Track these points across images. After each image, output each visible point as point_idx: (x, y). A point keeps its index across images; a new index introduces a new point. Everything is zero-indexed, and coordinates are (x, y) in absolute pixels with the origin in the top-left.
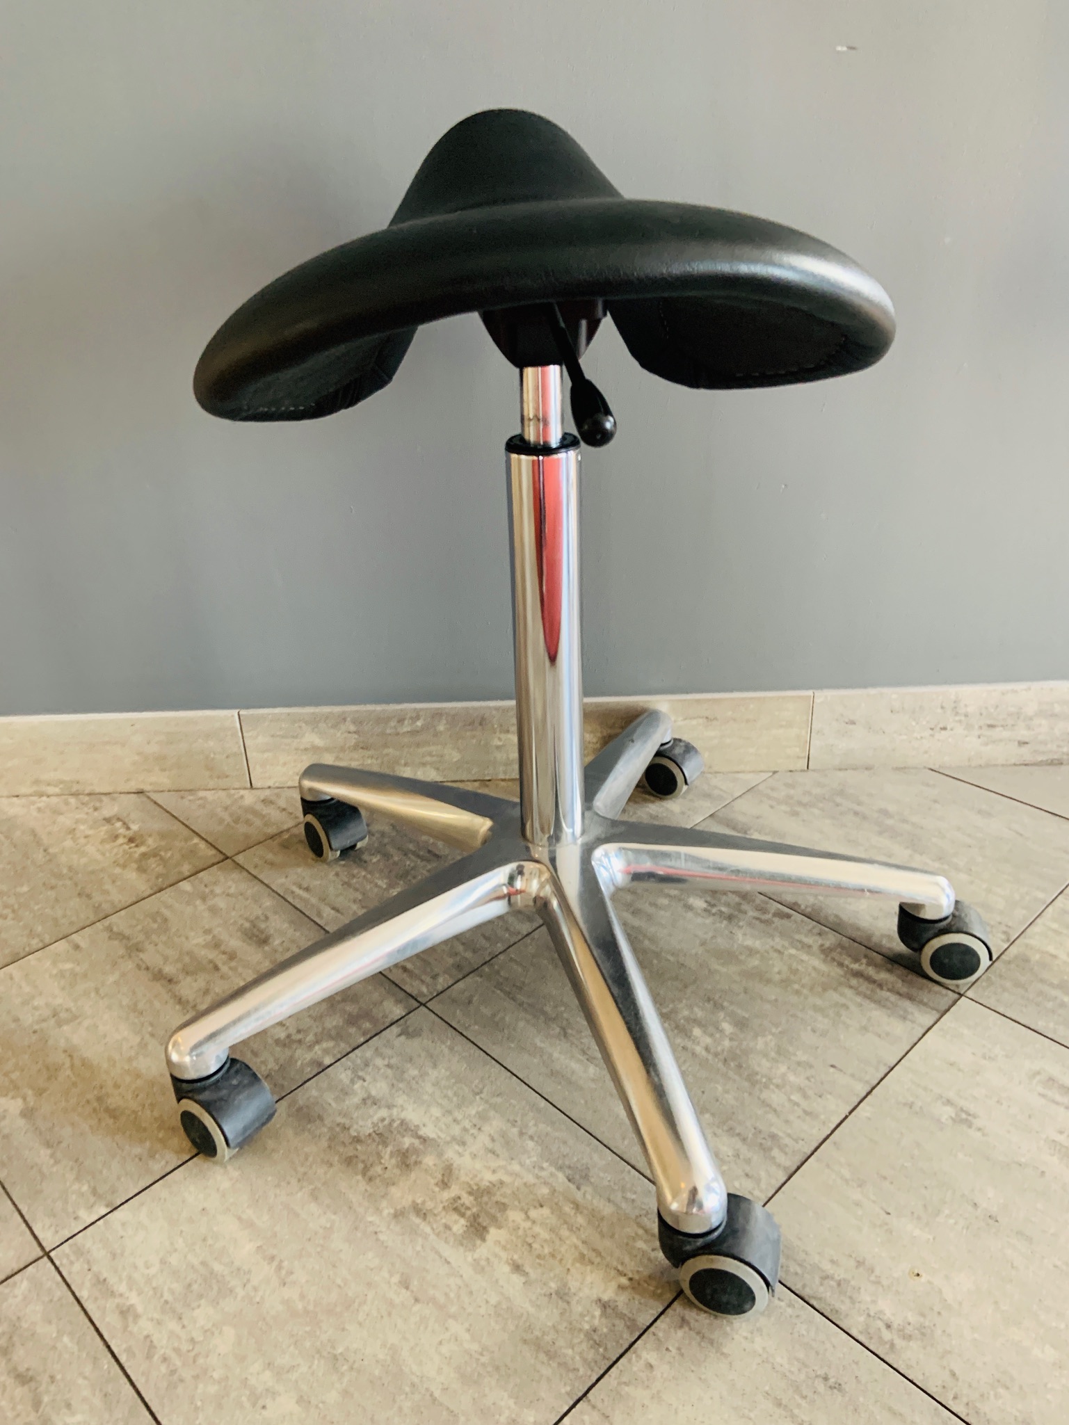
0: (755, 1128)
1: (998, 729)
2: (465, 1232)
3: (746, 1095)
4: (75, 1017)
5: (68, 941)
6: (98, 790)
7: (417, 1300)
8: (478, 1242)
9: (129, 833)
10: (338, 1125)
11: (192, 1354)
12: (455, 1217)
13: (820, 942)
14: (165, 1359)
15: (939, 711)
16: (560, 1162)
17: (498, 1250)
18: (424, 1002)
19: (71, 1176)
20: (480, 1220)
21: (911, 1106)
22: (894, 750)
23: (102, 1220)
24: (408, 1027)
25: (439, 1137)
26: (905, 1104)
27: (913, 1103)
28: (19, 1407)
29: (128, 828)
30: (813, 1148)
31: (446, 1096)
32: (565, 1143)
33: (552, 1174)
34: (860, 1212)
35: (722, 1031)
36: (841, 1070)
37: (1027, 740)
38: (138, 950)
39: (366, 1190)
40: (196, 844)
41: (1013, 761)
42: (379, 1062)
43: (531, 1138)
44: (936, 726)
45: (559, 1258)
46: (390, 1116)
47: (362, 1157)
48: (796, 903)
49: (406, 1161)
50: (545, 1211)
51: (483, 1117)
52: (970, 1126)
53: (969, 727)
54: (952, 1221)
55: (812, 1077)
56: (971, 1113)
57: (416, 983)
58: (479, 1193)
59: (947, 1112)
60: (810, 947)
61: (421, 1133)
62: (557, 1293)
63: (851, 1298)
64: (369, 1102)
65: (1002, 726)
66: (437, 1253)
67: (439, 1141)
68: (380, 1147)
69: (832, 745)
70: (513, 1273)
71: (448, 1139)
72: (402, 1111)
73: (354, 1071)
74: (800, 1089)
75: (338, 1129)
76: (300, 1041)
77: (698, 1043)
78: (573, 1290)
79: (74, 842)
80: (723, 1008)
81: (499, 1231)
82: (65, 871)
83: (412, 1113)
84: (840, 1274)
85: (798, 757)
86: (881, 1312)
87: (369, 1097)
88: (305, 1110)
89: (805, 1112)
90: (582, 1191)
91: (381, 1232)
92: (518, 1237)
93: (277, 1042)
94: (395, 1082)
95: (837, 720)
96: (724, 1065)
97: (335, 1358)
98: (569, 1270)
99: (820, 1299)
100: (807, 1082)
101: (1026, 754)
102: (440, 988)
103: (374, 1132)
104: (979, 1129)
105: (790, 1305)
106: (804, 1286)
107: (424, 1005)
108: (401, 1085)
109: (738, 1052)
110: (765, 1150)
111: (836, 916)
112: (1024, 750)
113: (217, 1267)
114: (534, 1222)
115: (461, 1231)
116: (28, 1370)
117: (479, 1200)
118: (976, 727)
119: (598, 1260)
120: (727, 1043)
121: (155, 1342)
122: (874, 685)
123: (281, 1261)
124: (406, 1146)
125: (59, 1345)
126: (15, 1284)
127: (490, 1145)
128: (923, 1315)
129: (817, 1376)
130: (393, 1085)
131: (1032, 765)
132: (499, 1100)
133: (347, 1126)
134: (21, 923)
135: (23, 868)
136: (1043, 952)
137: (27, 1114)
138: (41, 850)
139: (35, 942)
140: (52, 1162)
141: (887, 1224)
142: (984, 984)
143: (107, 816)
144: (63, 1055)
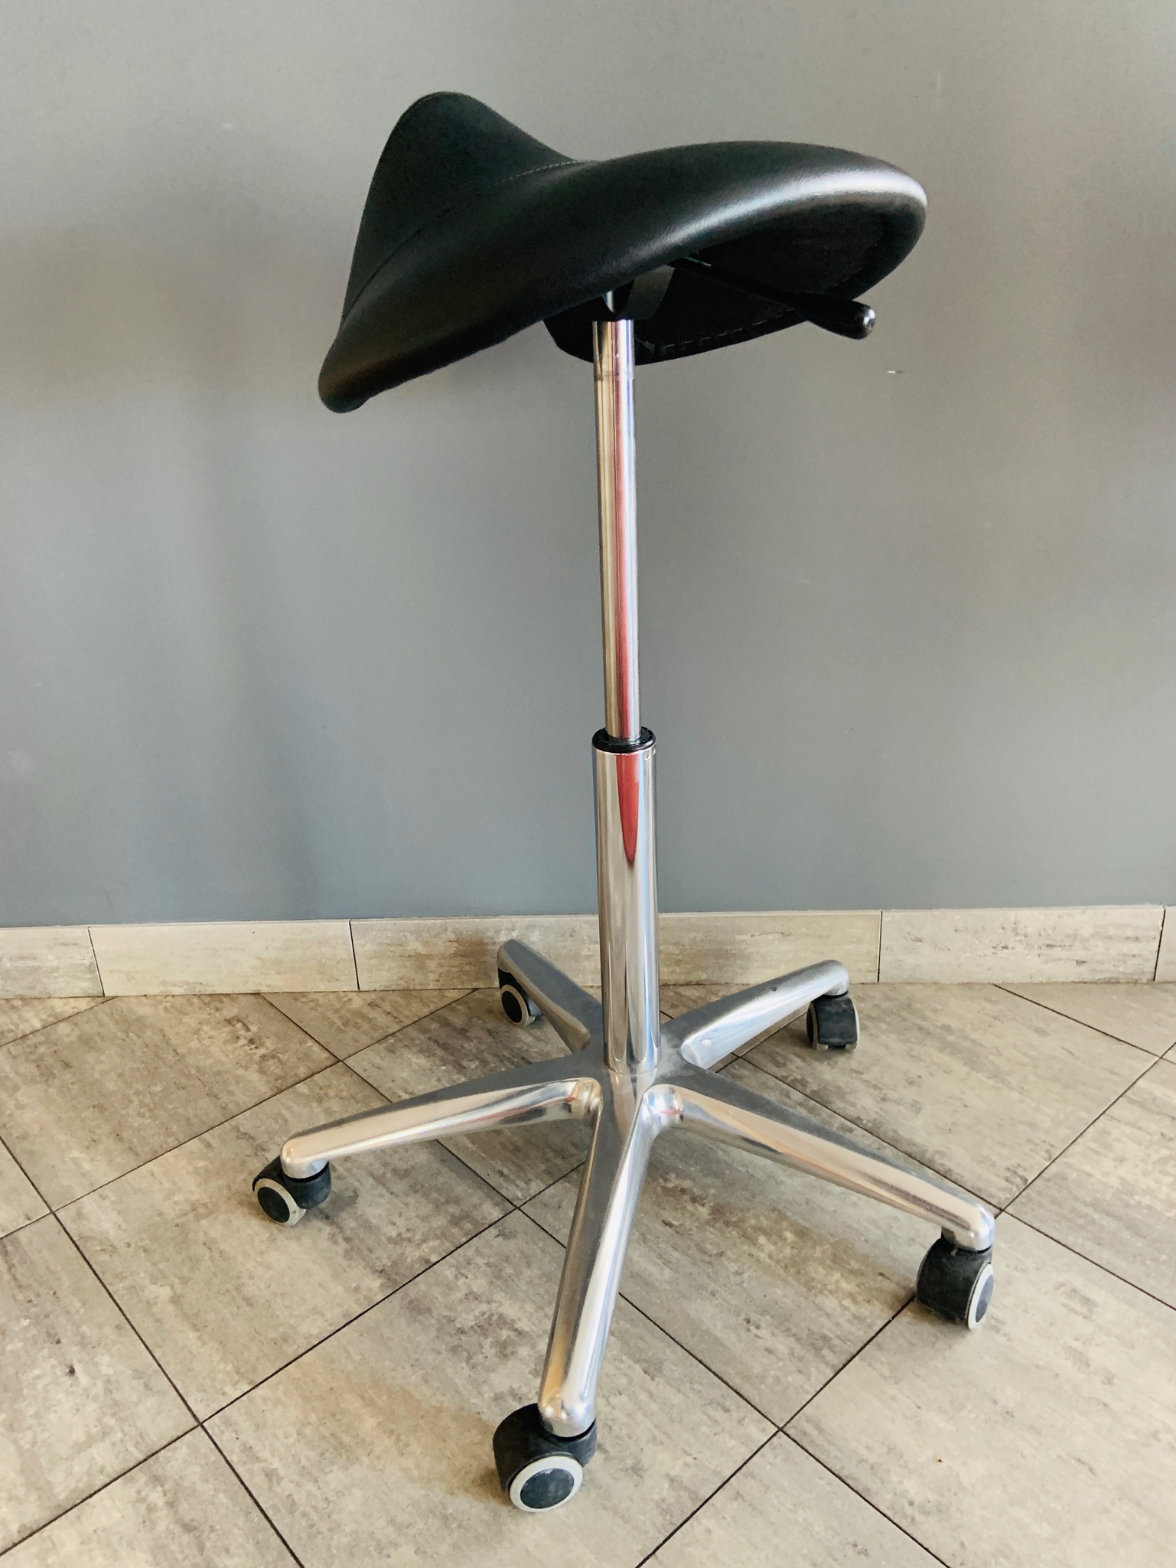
0: (809, 1330)
1: (1056, 949)
3: (802, 1299)
4: (212, 1213)
5: (199, 1140)
6: (219, 991)
9: (249, 1035)
10: (445, 1317)
11: (327, 1511)
14: (304, 1515)
15: (1001, 931)
16: (638, 1356)
18: (518, 1206)
19: (216, 1358)
22: (959, 966)
23: (245, 1396)
24: (504, 1229)
25: (532, 1331)
28: (187, 1551)
29: (248, 1030)
30: (858, 1349)
31: (538, 1294)
32: (642, 1338)
33: (630, 1367)
34: (894, 1406)
35: (785, 1240)
36: (887, 1278)
37: (1084, 960)
38: (264, 1150)
39: (470, 1375)
40: (311, 1047)
41: (1072, 979)
42: (480, 1261)
44: (998, 945)
45: (634, 1438)
46: (490, 1310)
47: (468, 1347)
48: (858, 1118)
49: (504, 1351)
50: (624, 1399)
52: (998, 1331)
53: (1029, 946)
54: (973, 1416)
55: (863, 1284)
56: (1000, 1320)
57: (512, 1188)
61: (516, 1326)
62: (633, 1468)
64: (471, 1297)
65: (1060, 946)
67: (532, 1333)
68: (481, 1338)
69: (901, 961)
71: (540, 1332)
72: (500, 1306)
73: (458, 1268)
74: (851, 1295)
75: (444, 1321)
76: (409, 1240)
77: (763, 1250)
79: (200, 1042)
80: (786, 1218)
82: (193, 1072)
83: (510, 1310)
84: (873, 1458)
85: (869, 971)
86: (906, 1491)
87: (471, 1293)
88: (415, 1303)
89: (854, 1316)
90: (656, 1382)
91: (483, 1412)
93: (390, 1239)
94: (494, 1280)
95: (904, 938)
96: (785, 1271)
98: (642, 1449)
99: (855, 1479)
100: (857, 1288)
101: (1084, 973)
102: (533, 1193)
103: (476, 1324)
104: (1005, 1335)
105: (829, 1483)
106: (842, 1468)
107: (519, 1209)
108: (499, 1283)
109: (798, 1259)
110: (817, 1349)
111: (895, 1131)
112: (1082, 969)
113: (346, 1439)
114: (613, 1408)
116: (192, 1520)
118: (1036, 947)
119: (667, 1441)
120: (788, 1251)
121: (296, 1500)
122: (938, 907)
123: (399, 1435)
124: (504, 1338)
125: (215, 1500)
126: (176, 1448)
128: (942, 1495)
129: (848, 1543)
130: (492, 1282)
131: (1091, 983)
133: (452, 1319)
134: (157, 1122)
135: (156, 1068)
136: (1080, 1171)
137: (176, 1300)
138: (171, 1050)
139: (170, 1140)
140: (200, 1343)
141: (917, 1416)
142: (1024, 1200)
143: (228, 1017)
144: (203, 1247)
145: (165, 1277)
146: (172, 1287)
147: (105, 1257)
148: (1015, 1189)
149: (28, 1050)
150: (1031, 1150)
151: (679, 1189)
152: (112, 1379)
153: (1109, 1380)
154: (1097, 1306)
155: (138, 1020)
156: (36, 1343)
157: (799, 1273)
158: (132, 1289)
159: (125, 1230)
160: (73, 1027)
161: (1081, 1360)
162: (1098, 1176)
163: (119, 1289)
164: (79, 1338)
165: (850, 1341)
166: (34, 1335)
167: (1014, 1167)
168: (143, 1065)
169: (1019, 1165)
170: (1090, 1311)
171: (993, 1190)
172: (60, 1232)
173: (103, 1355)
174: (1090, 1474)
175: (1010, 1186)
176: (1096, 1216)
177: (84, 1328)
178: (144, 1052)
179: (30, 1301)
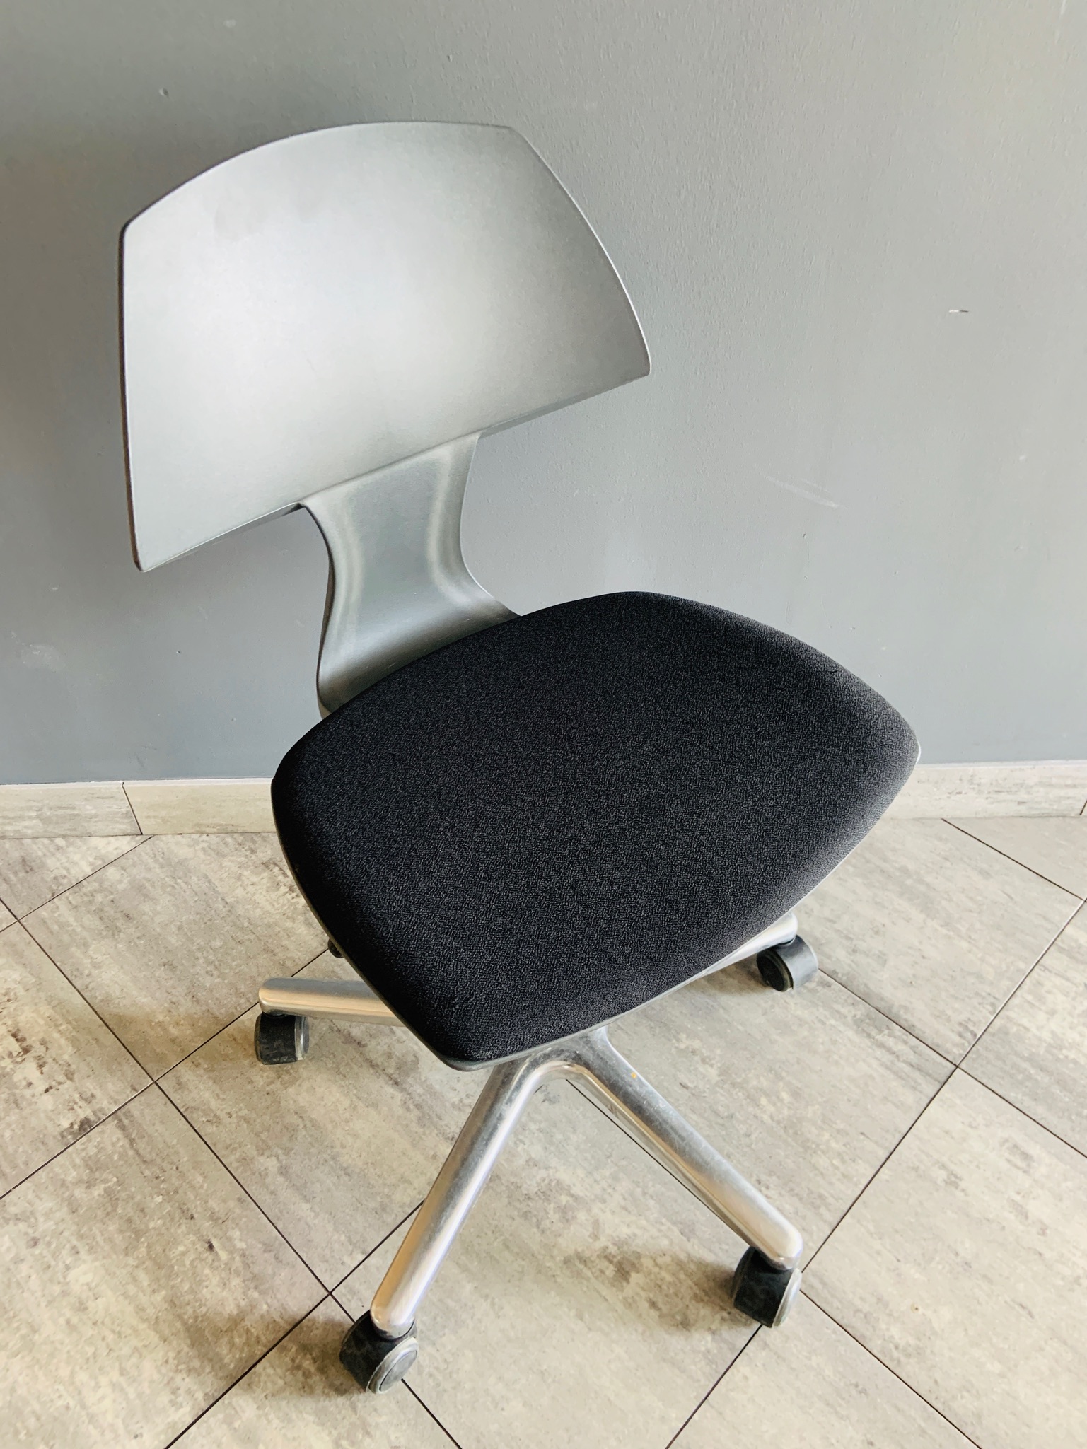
0: (808, 1189)
1: (1003, 794)
2: (615, 1276)
3: (801, 1159)
6: (248, 829)
7: (590, 1329)
8: (625, 1284)
9: (288, 881)
11: (448, 1371)
12: (606, 1263)
13: (853, 1013)
14: (431, 1375)
15: (958, 781)
16: (674, 1219)
17: (639, 1290)
19: (330, 1228)
20: (624, 1266)
21: (916, 1169)
22: (916, 806)
23: (360, 1266)
25: (586, 1196)
26: (913, 1168)
27: (918, 1167)
29: (285, 875)
30: (848, 1207)
31: (586, 1159)
32: (676, 1201)
33: (669, 1228)
34: (880, 1259)
35: (782, 1100)
36: (868, 1137)
37: (1025, 801)
39: (541, 1241)
41: (1015, 814)
42: (533, 1126)
43: (652, 1197)
44: (953, 792)
45: (680, 1296)
46: (548, 1176)
47: (535, 1213)
48: (835, 972)
49: (566, 1216)
50: (668, 1259)
51: (615, 1178)
52: (957, 1188)
53: (980, 792)
54: (940, 1267)
55: (849, 1144)
56: (959, 1176)
58: (619, 1244)
59: (942, 1175)
60: (845, 1017)
61: (572, 1192)
62: (681, 1323)
63: (873, 1327)
64: (531, 1163)
65: (1008, 792)
66: (598, 1292)
67: (586, 1198)
68: (545, 1204)
70: (651, 1308)
71: (593, 1197)
72: (556, 1171)
74: (839, 1154)
75: (512, 1187)
77: (765, 1111)
78: (692, 1321)
79: (245, 889)
80: (781, 1078)
81: (638, 1275)
83: (564, 1175)
84: (866, 1308)
86: (892, 1337)
87: (530, 1159)
89: (843, 1175)
90: (691, 1242)
91: (557, 1275)
92: (651, 1280)
93: (453, 1105)
94: (548, 1146)
96: (785, 1132)
97: (542, 1372)
98: (687, 1306)
99: (853, 1327)
100: (844, 1148)
101: (1023, 810)
103: (539, 1190)
104: (963, 1190)
105: (834, 1332)
106: (843, 1318)
108: (552, 1149)
109: (795, 1120)
110: (817, 1208)
111: (867, 986)
112: (1022, 807)
113: (451, 1303)
115: (611, 1275)
117: (621, 1249)
118: (986, 792)
119: (706, 1298)
120: (786, 1112)
123: (493, 1299)
124: (564, 1203)
127: (623, 1203)
128: (919, 1339)
129: (851, 1384)
130: (546, 1148)
132: (624, 1163)
133: (519, 1185)
134: (226, 981)
135: (210, 920)
136: (1019, 1025)
137: (284, 1171)
138: (219, 899)
139: (242, 1001)
140: (313, 1214)
141: (898, 1269)
142: (974, 1056)
143: (265, 860)
144: (295, 1116)
145: (269, 1148)
146: (277, 1157)
147: (211, 1129)
148: (966, 1044)
149: (86, 899)
150: (980, 1004)
151: (691, 1050)
152: (247, 1253)
153: (1043, 1232)
154: (1034, 1161)
155: (181, 863)
156: (172, 1220)
157: (796, 1133)
158: (244, 1160)
159: (224, 1100)
160: (123, 872)
161: (1023, 1213)
162: (1034, 1030)
163: (230, 1160)
164: (209, 1213)
165: (841, 1199)
166: (169, 1211)
167: (965, 1021)
168: (198, 916)
169: (969, 1020)
170: (1029, 1165)
171: (948, 1046)
172: (166, 1103)
173: (233, 1229)
174: (1029, 1317)
175: (963, 1041)
176: (1032, 1071)
177: (213, 1203)
178: (196, 901)
179: (157, 1178)
